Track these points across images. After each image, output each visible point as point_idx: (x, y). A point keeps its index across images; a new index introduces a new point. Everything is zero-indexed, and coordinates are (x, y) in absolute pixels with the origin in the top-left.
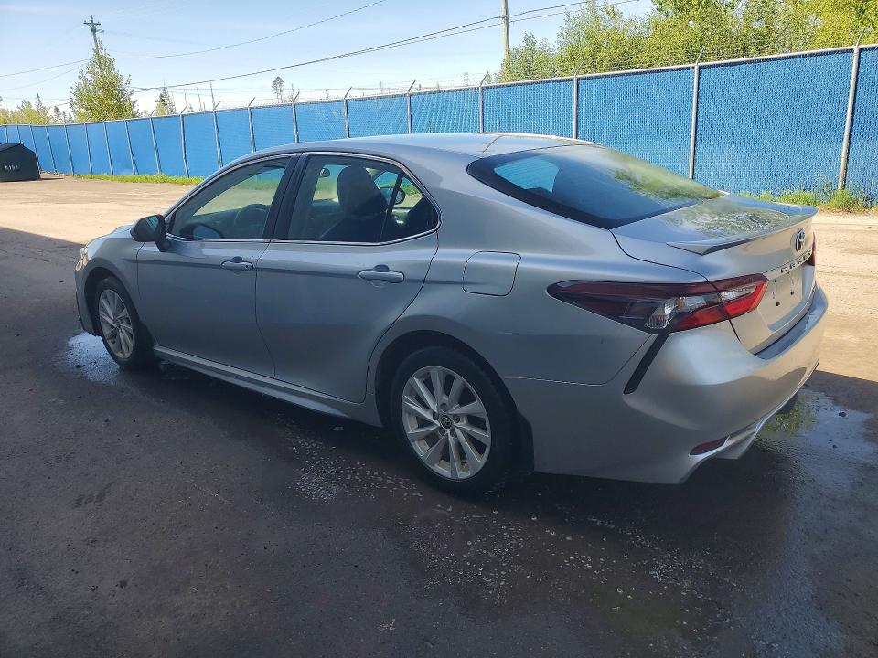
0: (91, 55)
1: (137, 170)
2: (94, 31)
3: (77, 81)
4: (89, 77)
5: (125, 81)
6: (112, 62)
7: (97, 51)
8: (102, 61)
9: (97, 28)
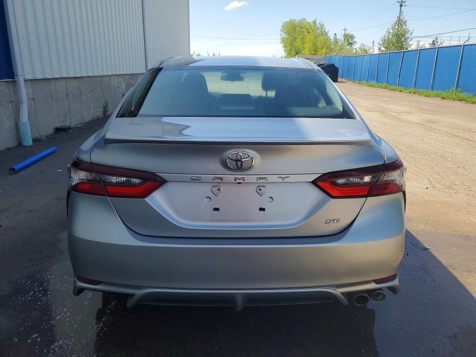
0: (396, 19)
1: (377, 81)
2: (401, 6)
3: (385, 33)
4: (391, 31)
5: (410, 33)
6: (405, 22)
7: (399, 18)
8: (400, 22)
9: (404, 4)
